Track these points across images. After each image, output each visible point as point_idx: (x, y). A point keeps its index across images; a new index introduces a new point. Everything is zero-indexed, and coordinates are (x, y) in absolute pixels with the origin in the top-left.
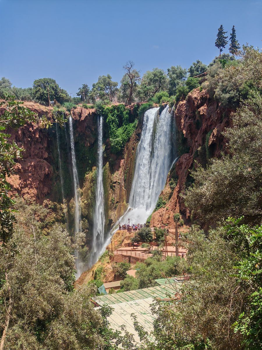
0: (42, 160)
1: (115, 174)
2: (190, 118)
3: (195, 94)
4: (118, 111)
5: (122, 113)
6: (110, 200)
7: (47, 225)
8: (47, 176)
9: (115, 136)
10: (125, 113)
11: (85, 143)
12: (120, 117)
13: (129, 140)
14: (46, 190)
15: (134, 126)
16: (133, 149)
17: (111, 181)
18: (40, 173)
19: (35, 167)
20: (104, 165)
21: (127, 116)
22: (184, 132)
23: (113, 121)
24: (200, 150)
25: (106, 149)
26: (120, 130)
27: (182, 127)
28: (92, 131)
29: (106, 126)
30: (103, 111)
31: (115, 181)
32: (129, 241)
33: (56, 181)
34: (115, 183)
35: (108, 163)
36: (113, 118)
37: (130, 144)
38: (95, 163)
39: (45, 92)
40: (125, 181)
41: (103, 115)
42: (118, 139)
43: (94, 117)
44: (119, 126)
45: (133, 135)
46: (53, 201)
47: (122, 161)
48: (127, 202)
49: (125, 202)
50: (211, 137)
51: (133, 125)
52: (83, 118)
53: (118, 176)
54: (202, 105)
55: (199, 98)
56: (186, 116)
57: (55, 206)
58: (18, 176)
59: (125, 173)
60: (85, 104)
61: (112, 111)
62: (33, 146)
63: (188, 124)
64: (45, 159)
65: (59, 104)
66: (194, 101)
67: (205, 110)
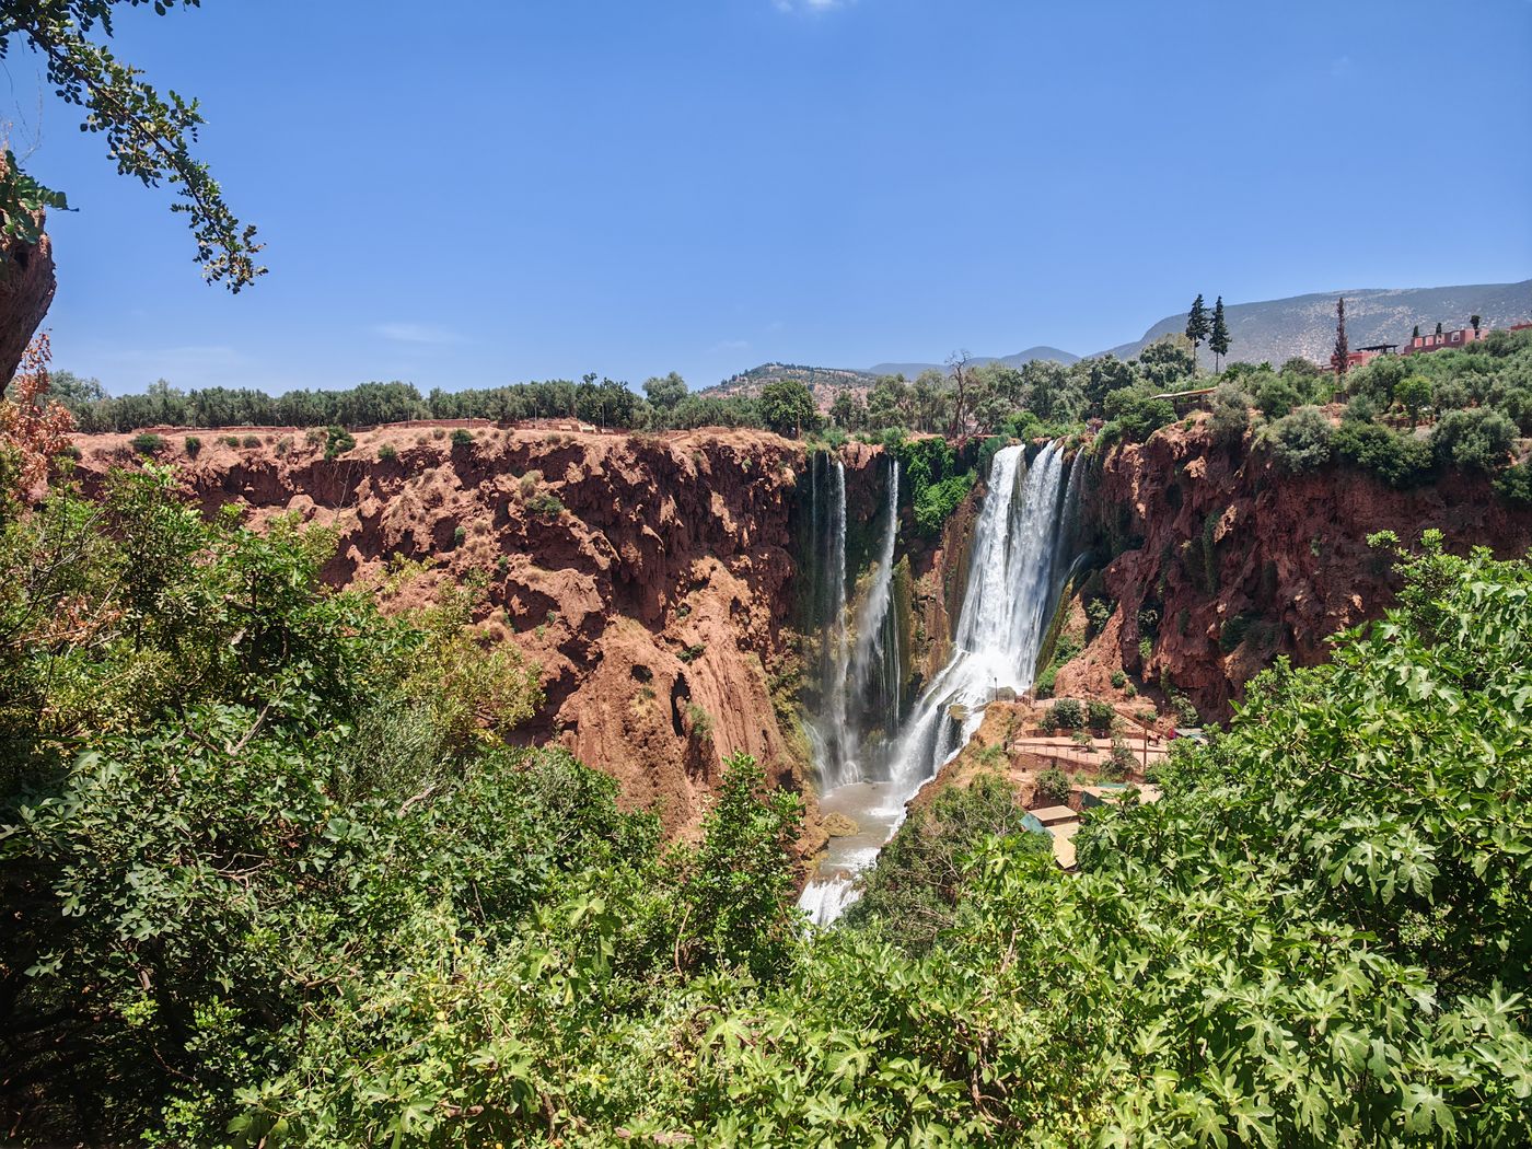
0: (779, 549)
1: (923, 580)
2: (1152, 481)
3: (1173, 435)
4: (932, 451)
5: (940, 454)
6: (913, 632)
7: (784, 681)
8: (787, 580)
9: (924, 501)
10: (946, 454)
11: (858, 515)
12: (936, 463)
13: (955, 511)
14: (782, 611)
15: (968, 483)
16: (966, 530)
17: (915, 595)
18: (775, 574)
19: (768, 562)
20: (896, 559)
21: (952, 461)
22: (1141, 507)
23: (921, 471)
24: (1188, 549)
25: (903, 528)
26: (934, 492)
27: (1135, 497)
28: (872, 491)
29: (907, 483)
30: (898, 450)
31: (924, 594)
32: (1034, 726)
33: (801, 591)
34: (926, 598)
35: (906, 556)
36: (922, 465)
37: (960, 517)
38: (877, 555)
39: (790, 410)
40: (946, 595)
41: (899, 459)
42: (931, 508)
43: (881, 462)
44: (932, 482)
45: (965, 501)
46: (797, 630)
47: (939, 553)
48: (953, 638)
49: (948, 639)
50: (1223, 523)
51: (963, 480)
52: (862, 465)
53: (929, 584)
54: (1192, 456)
55: (1183, 444)
56: (1144, 476)
57: (799, 641)
58: (745, 582)
59: (945, 579)
60: (861, 434)
61: (919, 449)
62: (767, 521)
63: (1150, 493)
64: (784, 546)
65: (814, 436)
66: (1172, 450)
67: (1203, 469)
